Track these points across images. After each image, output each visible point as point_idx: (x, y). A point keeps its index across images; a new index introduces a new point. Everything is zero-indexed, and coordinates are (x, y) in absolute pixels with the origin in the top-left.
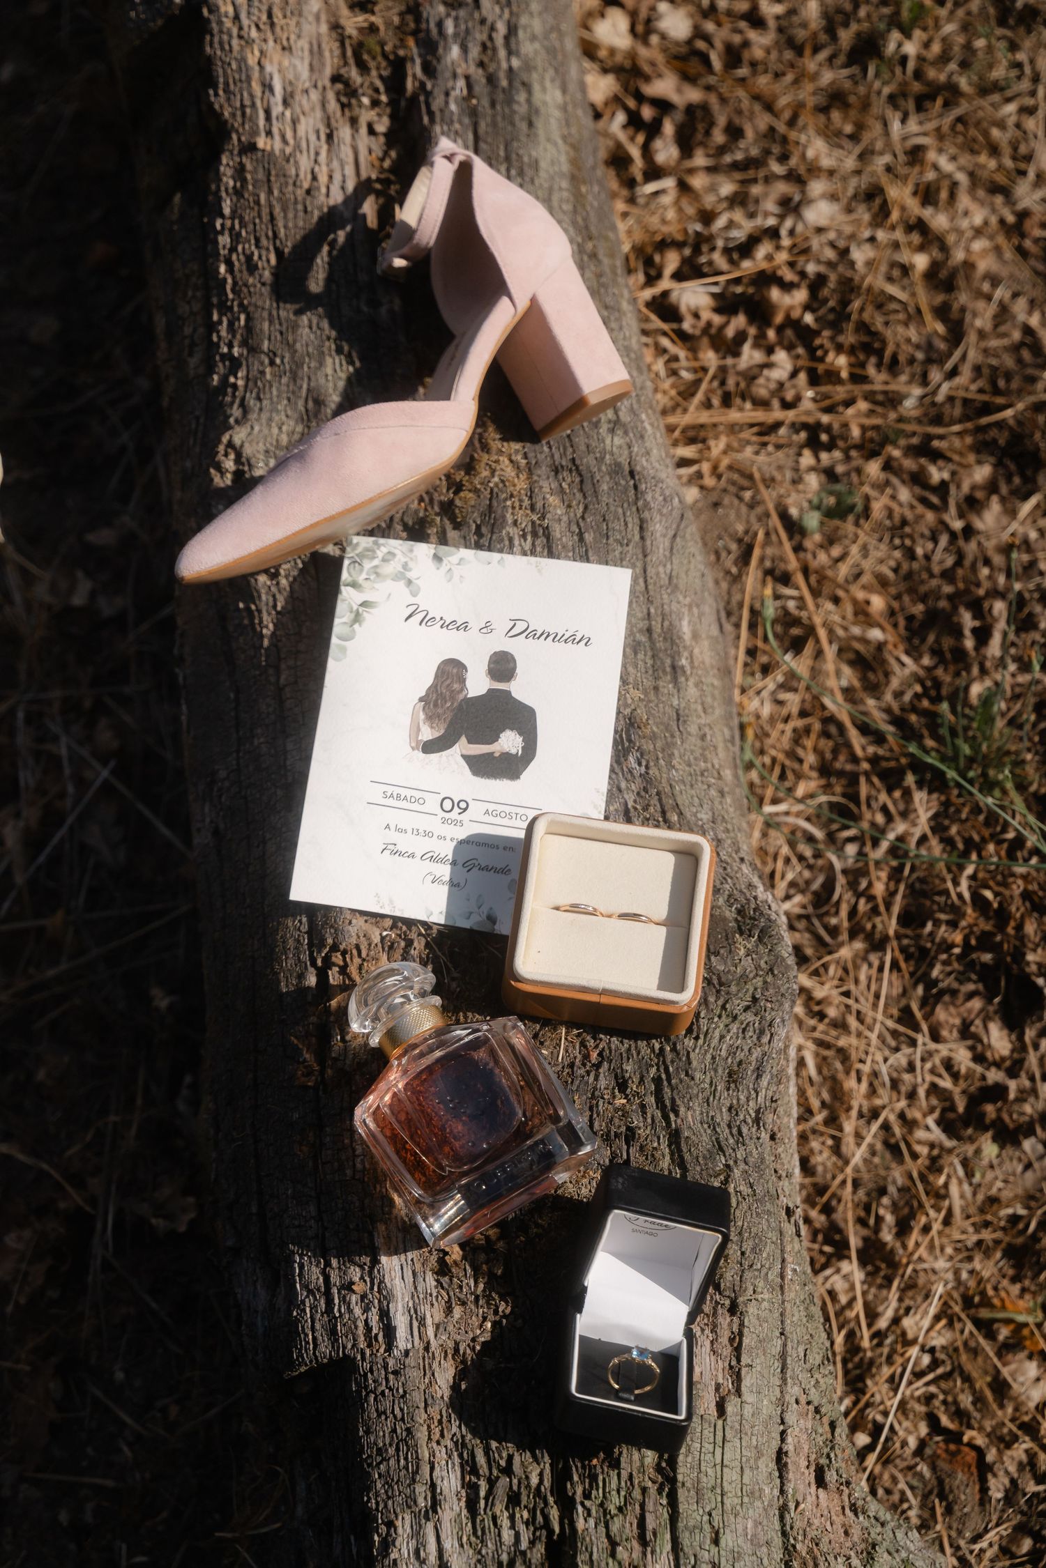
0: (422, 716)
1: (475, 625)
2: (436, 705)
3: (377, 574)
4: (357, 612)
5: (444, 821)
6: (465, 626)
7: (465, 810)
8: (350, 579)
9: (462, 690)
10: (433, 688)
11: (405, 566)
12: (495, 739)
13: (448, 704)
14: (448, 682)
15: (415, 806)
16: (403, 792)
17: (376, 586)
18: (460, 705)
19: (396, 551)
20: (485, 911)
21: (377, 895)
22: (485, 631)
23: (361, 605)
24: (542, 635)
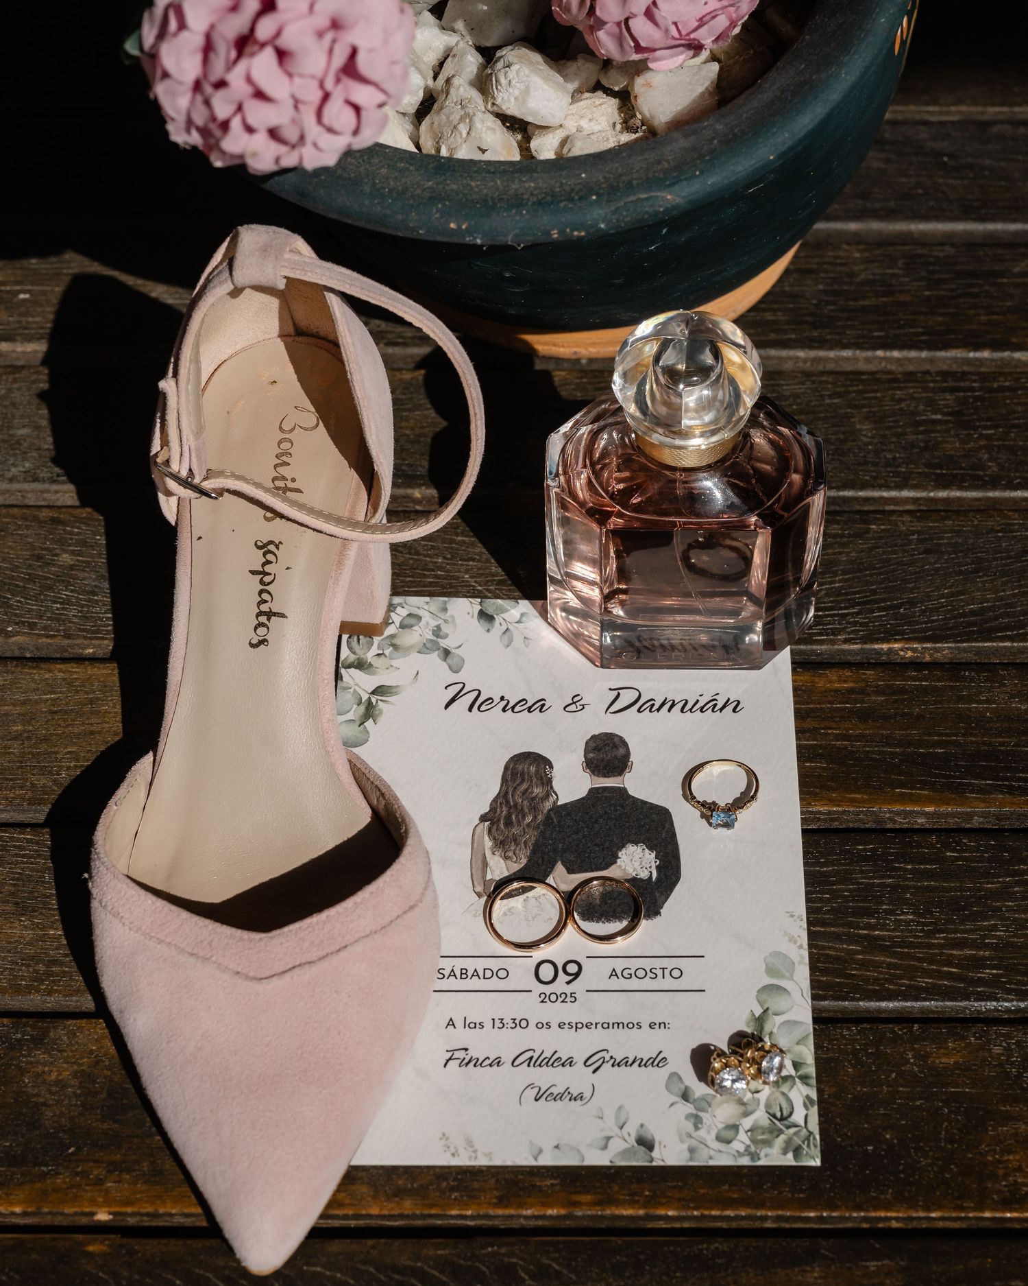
0: (488, 843)
1: (556, 703)
2: (508, 823)
3: (395, 647)
4: (369, 701)
5: (544, 998)
6: (541, 705)
7: (577, 975)
8: (352, 658)
9: (547, 796)
10: (502, 798)
11: (437, 632)
12: (612, 860)
13: (529, 819)
14: (524, 786)
15: (495, 983)
16: (470, 965)
17: (395, 663)
18: (548, 817)
19: (421, 613)
20: (632, 1129)
21: (444, 1136)
22: (573, 708)
23: (373, 693)
24: (663, 704)
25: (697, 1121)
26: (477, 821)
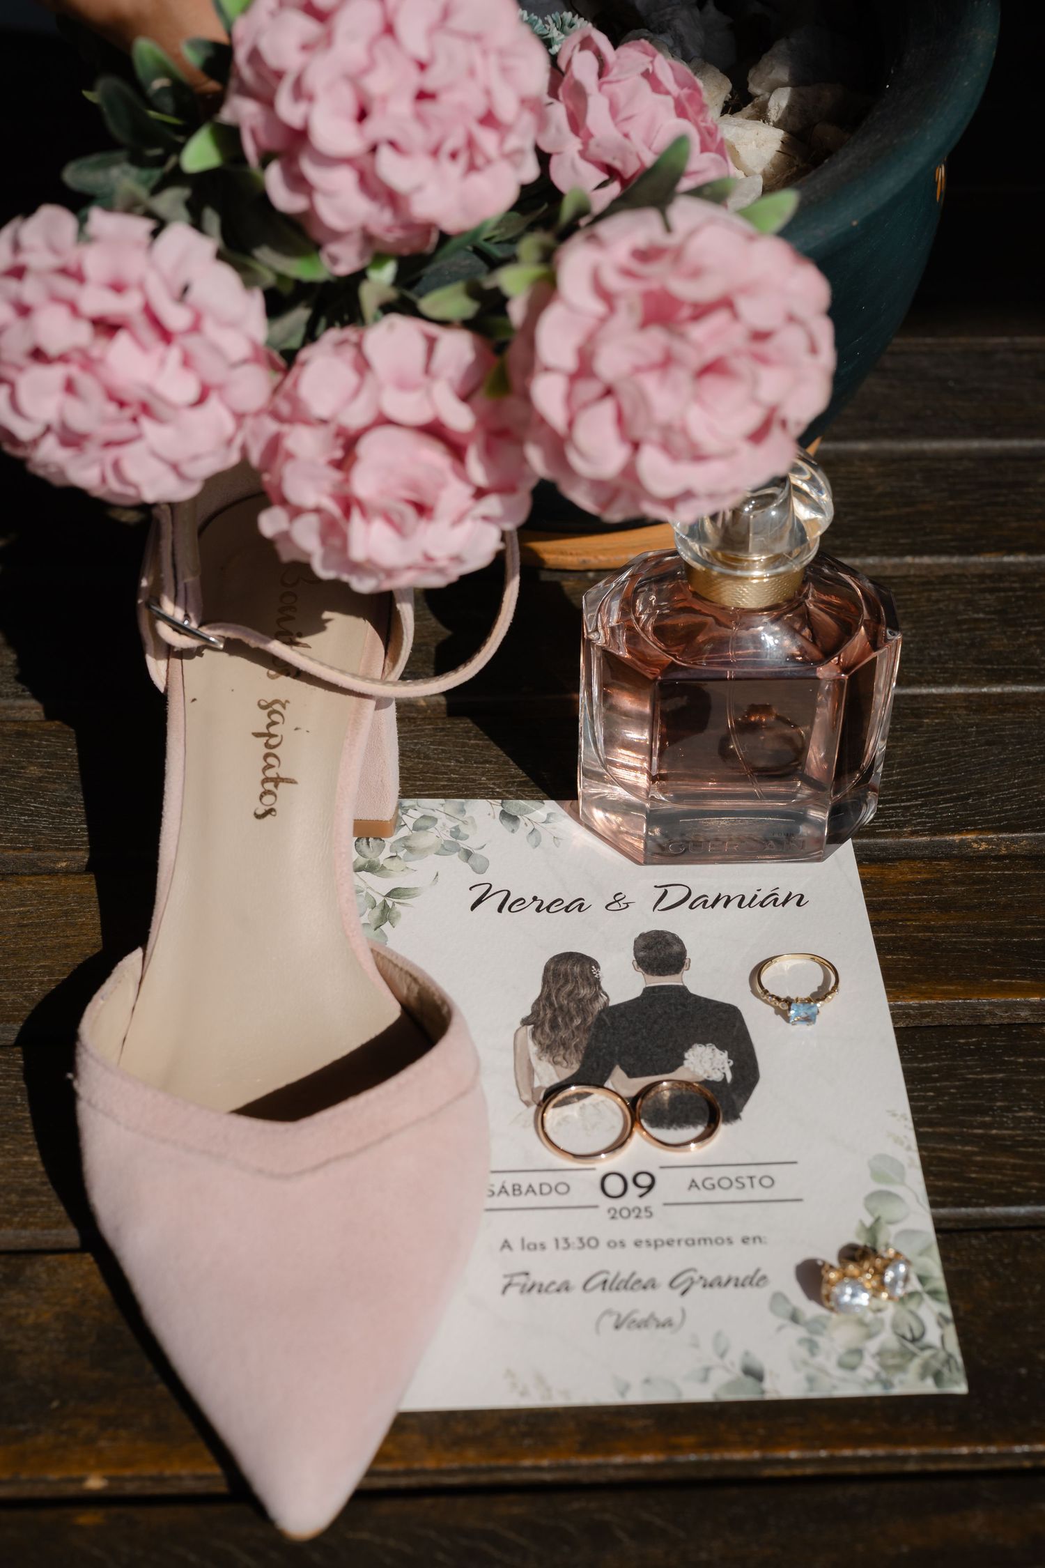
0: (533, 1048)
1: (596, 902)
2: (554, 1026)
3: (410, 849)
4: (385, 905)
5: (614, 1214)
6: (580, 905)
7: (650, 1187)
8: (362, 860)
9: (596, 996)
10: (544, 1001)
11: (456, 833)
12: (678, 1061)
13: (577, 1022)
14: (569, 987)
15: (553, 1200)
16: (524, 1180)
17: (410, 865)
18: (599, 1020)
19: (436, 814)
20: (735, 1360)
21: (509, 1373)
22: (616, 906)
23: (388, 895)
24: (717, 900)
25: (812, 1347)
26: (518, 1025)
